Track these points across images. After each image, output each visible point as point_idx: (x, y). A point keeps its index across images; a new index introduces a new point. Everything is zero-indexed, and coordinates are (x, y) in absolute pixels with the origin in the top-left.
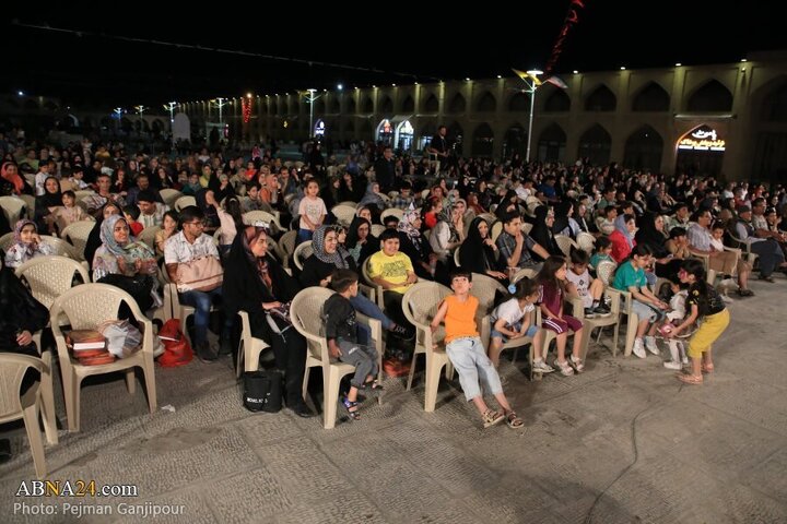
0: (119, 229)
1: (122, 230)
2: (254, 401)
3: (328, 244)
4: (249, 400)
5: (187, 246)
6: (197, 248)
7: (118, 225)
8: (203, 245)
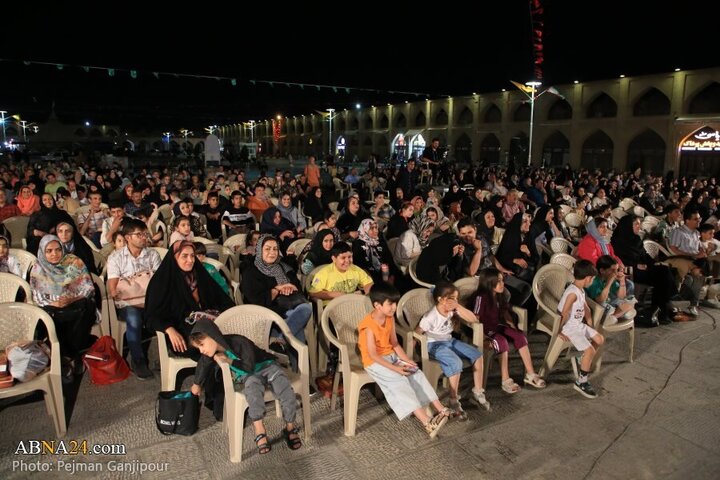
0: (51, 250)
1: (53, 252)
2: (167, 423)
3: (265, 253)
4: (162, 422)
5: (131, 259)
6: (141, 262)
7: (48, 247)
8: (147, 260)
